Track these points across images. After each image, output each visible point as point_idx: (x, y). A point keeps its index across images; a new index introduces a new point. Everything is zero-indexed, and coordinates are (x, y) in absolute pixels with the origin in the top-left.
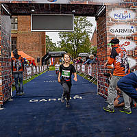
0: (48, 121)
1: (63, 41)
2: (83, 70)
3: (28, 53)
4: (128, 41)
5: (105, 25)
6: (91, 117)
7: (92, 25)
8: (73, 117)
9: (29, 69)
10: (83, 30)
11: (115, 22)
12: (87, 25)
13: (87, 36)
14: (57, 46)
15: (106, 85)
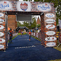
2: (34, 35)
4: (52, 25)
5: (44, 19)
10: (33, 17)
11: (47, 18)
14: (22, 24)
15: (44, 41)
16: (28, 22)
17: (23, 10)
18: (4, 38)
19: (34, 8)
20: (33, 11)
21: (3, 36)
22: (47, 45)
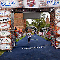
0: (32, 57)
1: (33, 22)
2: (43, 35)
3: (19, 28)
6: (50, 56)
7: (46, 15)
8: (42, 56)
9: (20, 34)
10: (42, 17)
11: (58, 15)
12: (44, 15)
13: (44, 20)
14: (31, 24)
15: (55, 42)
16: (36, 22)
17: (30, 6)
18: (10, 37)
19: (43, 3)
20: (41, 7)
21: (9, 35)
22: (58, 46)
